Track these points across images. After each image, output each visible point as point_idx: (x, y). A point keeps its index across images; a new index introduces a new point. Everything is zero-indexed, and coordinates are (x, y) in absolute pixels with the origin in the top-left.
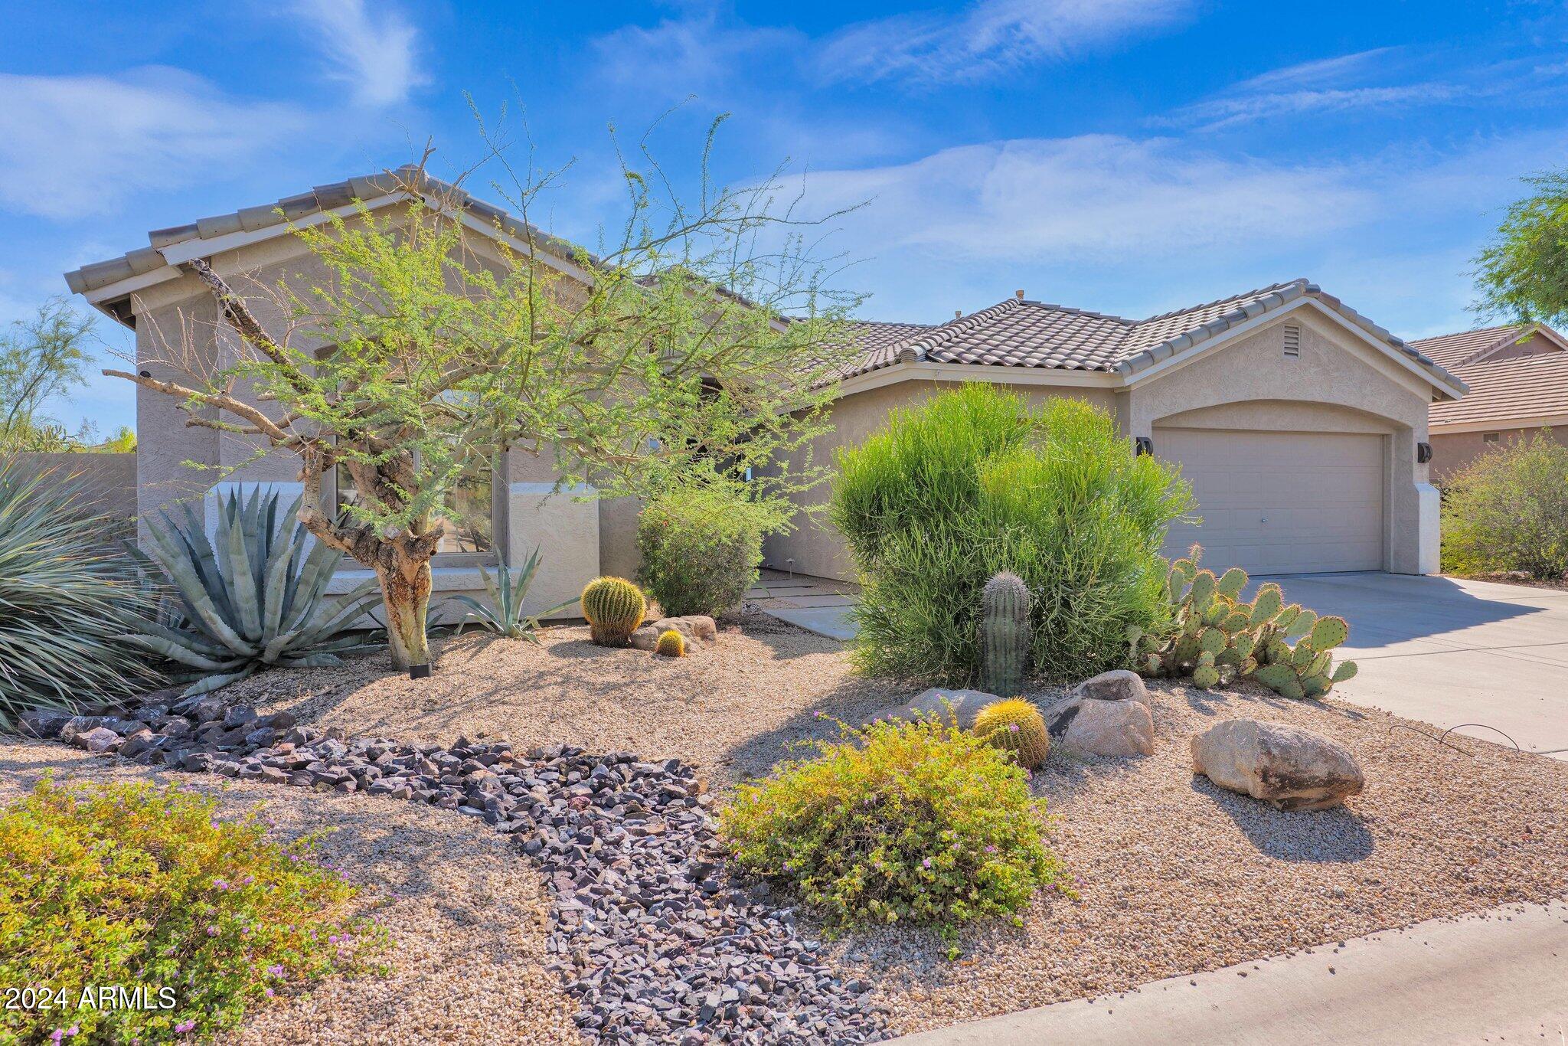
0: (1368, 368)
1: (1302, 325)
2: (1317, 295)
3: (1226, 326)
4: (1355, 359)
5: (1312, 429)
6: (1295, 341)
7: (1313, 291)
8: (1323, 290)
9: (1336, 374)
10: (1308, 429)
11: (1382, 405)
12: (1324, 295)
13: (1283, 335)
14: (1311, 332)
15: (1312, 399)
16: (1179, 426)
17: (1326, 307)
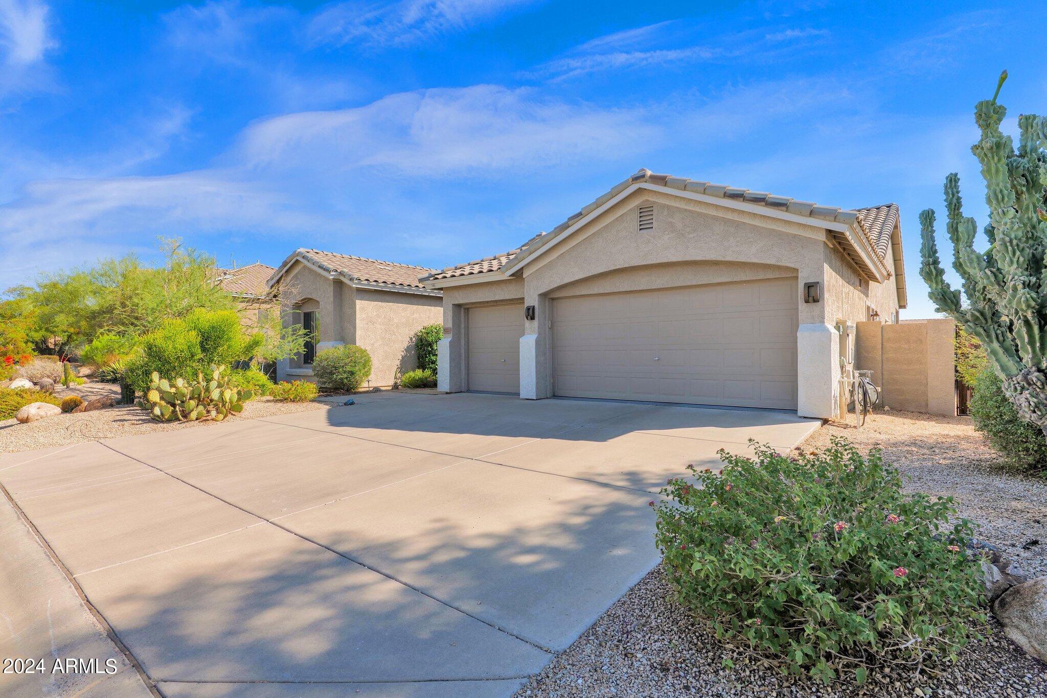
1: (655, 203)
2: (645, 180)
5: (694, 283)
6: (651, 218)
8: (649, 173)
9: (691, 236)
10: (689, 284)
12: (650, 177)
13: (639, 215)
14: (664, 206)
15: (666, 261)
16: (575, 294)
17: (656, 186)
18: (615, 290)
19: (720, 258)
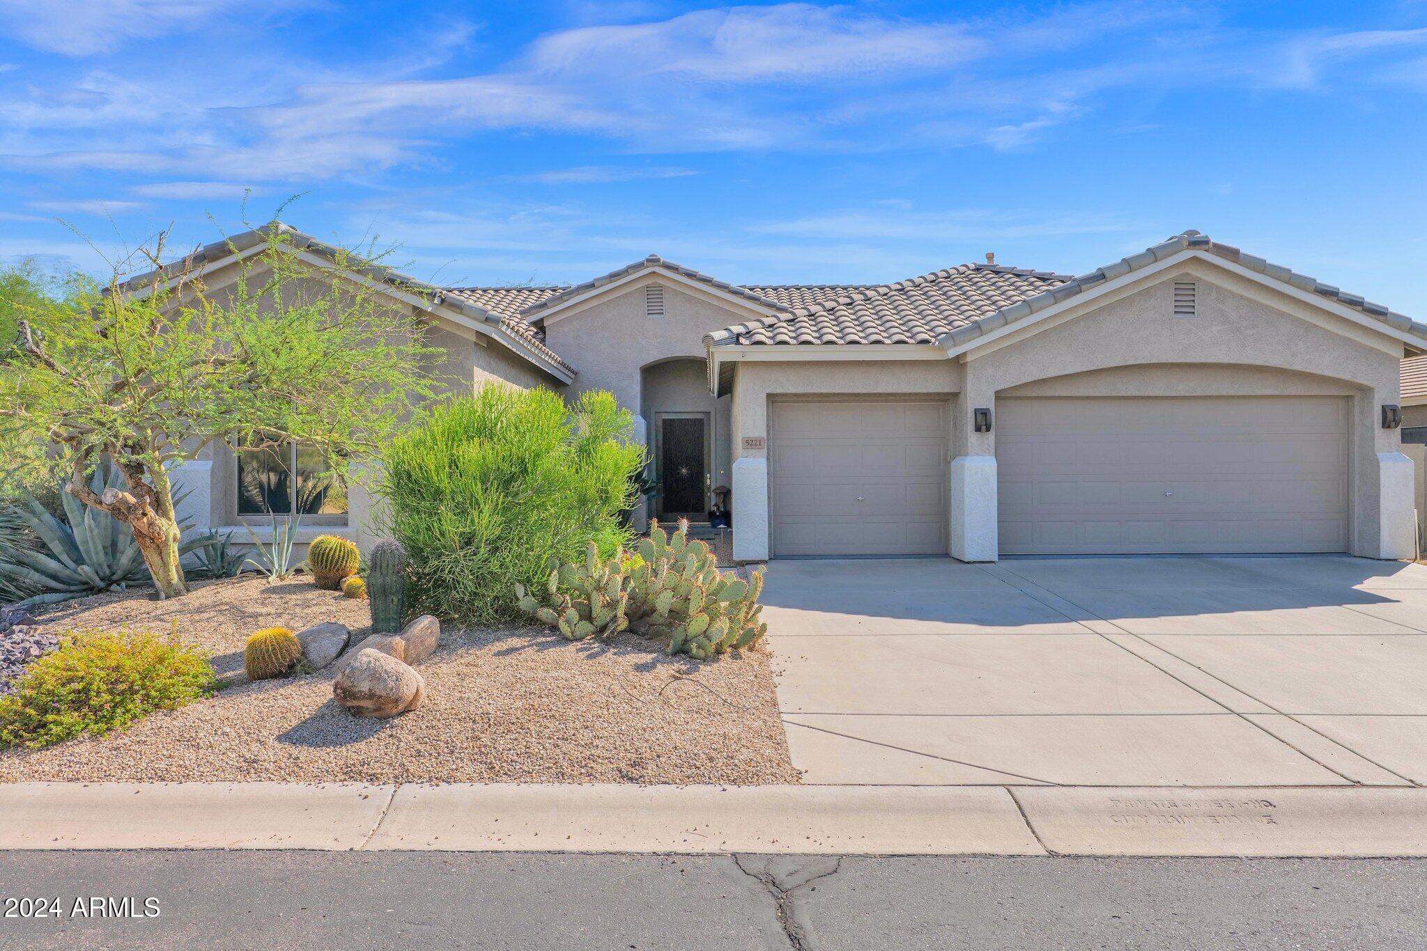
0: (1302, 322)
1: (1199, 280)
2: (1206, 247)
3: (1077, 289)
4: (1282, 314)
5: (1232, 393)
6: (1192, 298)
7: (1202, 243)
8: (1213, 240)
9: (1250, 332)
11: (1326, 363)
12: (1215, 245)
13: (1174, 292)
14: (1211, 286)
15: (1215, 361)
16: (1045, 395)
17: (1219, 258)
18: (1114, 394)
19: (1286, 366)
